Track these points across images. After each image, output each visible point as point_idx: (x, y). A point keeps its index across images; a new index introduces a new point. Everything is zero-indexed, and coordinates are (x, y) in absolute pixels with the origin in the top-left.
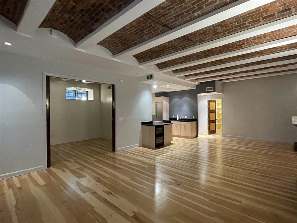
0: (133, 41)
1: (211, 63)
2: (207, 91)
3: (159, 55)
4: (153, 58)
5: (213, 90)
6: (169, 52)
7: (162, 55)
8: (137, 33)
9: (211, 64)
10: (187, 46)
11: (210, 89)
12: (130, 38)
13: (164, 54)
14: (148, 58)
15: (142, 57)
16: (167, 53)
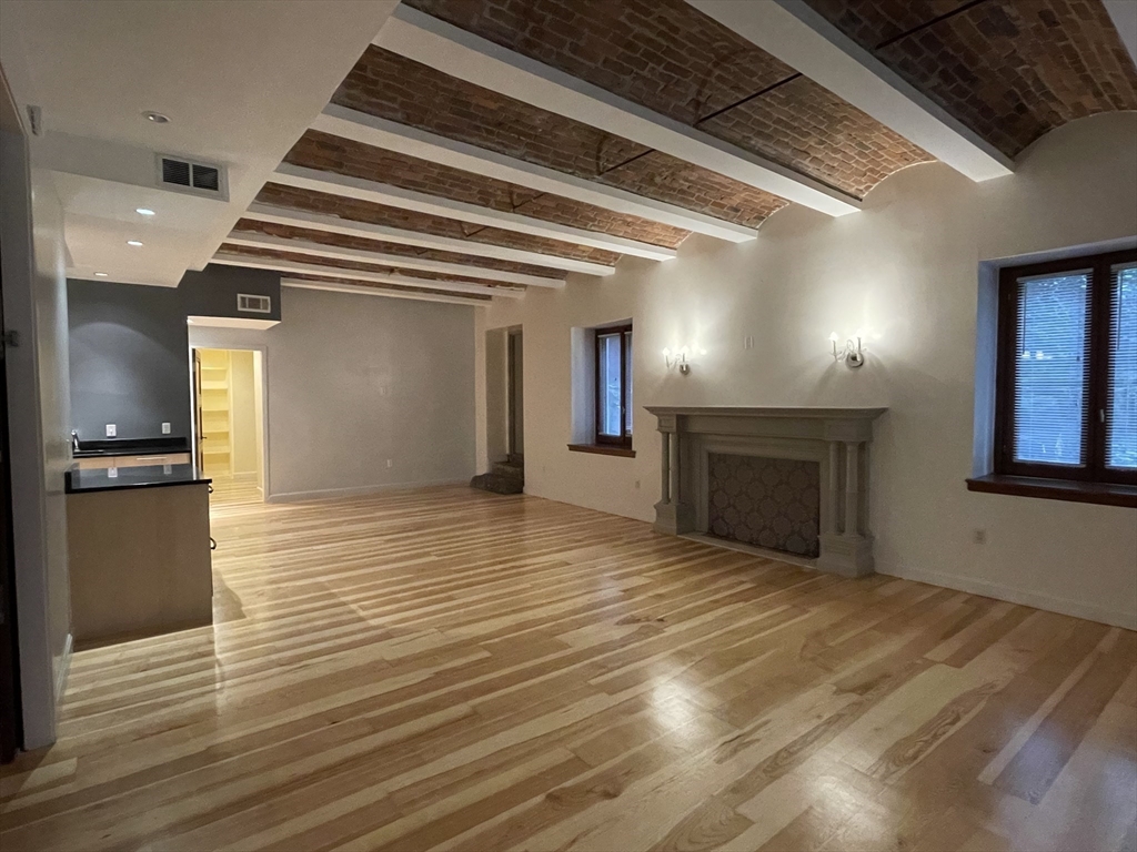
0: (575, 49)
1: (434, 222)
2: (240, 309)
3: (463, 132)
4: (421, 122)
5: (269, 311)
6: (506, 147)
7: (473, 140)
8: (629, 46)
9: (430, 223)
10: (570, 166)
11: (254, 303)
12: (586, 30)
13: (486, 139)
14: (396, 106)
15: (375, 83)
16: (498, 143)
